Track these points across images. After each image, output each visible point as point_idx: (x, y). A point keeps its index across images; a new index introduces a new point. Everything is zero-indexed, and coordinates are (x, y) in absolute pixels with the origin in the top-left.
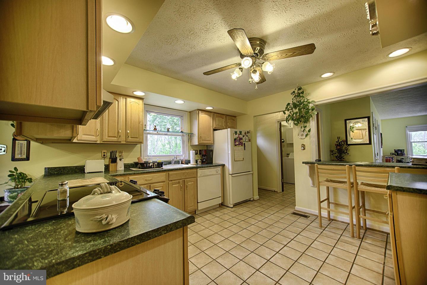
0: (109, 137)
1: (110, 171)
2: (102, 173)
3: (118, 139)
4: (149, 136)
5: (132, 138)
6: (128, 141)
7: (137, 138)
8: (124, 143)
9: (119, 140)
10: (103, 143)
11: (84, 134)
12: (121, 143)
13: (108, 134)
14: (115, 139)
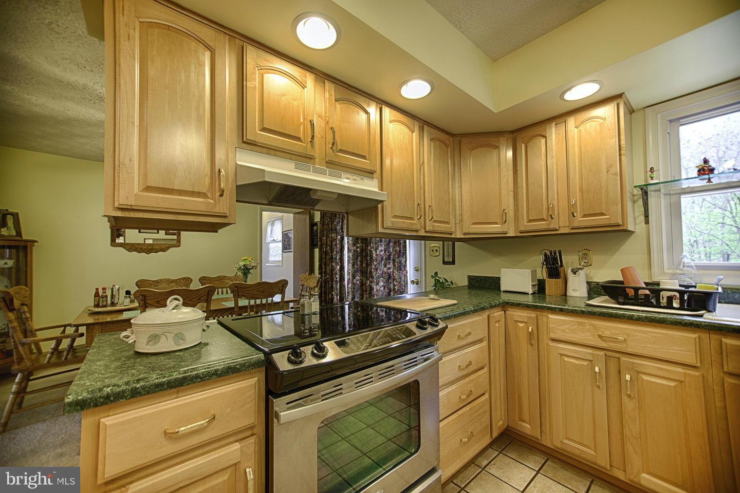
0: (530, 221)
1: (547, 293)
2: (527, 295)
3: (549, 224)
4: (685, 200)
5: (585, 216)
6: (576, 225)
7: (603, 214)
8: (567, 231)
9: (552, 227)
10: (521, 235)
11: (475, 224)
12: (559, 232)
13: (528, 216)
14: (542, 225)
